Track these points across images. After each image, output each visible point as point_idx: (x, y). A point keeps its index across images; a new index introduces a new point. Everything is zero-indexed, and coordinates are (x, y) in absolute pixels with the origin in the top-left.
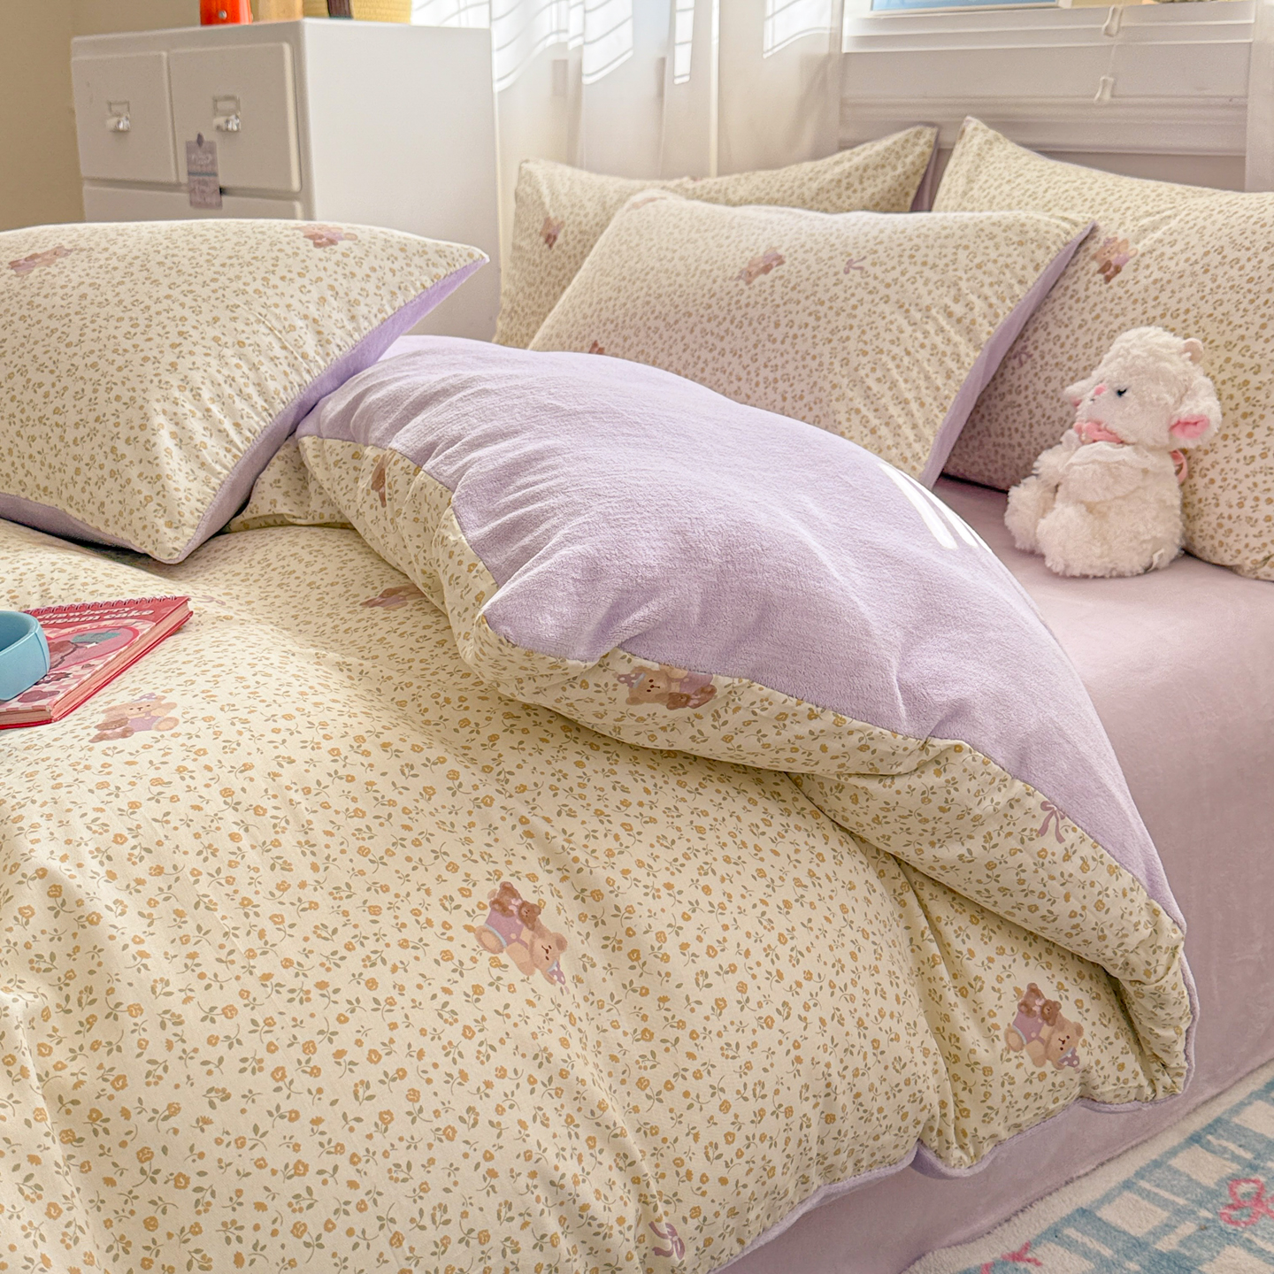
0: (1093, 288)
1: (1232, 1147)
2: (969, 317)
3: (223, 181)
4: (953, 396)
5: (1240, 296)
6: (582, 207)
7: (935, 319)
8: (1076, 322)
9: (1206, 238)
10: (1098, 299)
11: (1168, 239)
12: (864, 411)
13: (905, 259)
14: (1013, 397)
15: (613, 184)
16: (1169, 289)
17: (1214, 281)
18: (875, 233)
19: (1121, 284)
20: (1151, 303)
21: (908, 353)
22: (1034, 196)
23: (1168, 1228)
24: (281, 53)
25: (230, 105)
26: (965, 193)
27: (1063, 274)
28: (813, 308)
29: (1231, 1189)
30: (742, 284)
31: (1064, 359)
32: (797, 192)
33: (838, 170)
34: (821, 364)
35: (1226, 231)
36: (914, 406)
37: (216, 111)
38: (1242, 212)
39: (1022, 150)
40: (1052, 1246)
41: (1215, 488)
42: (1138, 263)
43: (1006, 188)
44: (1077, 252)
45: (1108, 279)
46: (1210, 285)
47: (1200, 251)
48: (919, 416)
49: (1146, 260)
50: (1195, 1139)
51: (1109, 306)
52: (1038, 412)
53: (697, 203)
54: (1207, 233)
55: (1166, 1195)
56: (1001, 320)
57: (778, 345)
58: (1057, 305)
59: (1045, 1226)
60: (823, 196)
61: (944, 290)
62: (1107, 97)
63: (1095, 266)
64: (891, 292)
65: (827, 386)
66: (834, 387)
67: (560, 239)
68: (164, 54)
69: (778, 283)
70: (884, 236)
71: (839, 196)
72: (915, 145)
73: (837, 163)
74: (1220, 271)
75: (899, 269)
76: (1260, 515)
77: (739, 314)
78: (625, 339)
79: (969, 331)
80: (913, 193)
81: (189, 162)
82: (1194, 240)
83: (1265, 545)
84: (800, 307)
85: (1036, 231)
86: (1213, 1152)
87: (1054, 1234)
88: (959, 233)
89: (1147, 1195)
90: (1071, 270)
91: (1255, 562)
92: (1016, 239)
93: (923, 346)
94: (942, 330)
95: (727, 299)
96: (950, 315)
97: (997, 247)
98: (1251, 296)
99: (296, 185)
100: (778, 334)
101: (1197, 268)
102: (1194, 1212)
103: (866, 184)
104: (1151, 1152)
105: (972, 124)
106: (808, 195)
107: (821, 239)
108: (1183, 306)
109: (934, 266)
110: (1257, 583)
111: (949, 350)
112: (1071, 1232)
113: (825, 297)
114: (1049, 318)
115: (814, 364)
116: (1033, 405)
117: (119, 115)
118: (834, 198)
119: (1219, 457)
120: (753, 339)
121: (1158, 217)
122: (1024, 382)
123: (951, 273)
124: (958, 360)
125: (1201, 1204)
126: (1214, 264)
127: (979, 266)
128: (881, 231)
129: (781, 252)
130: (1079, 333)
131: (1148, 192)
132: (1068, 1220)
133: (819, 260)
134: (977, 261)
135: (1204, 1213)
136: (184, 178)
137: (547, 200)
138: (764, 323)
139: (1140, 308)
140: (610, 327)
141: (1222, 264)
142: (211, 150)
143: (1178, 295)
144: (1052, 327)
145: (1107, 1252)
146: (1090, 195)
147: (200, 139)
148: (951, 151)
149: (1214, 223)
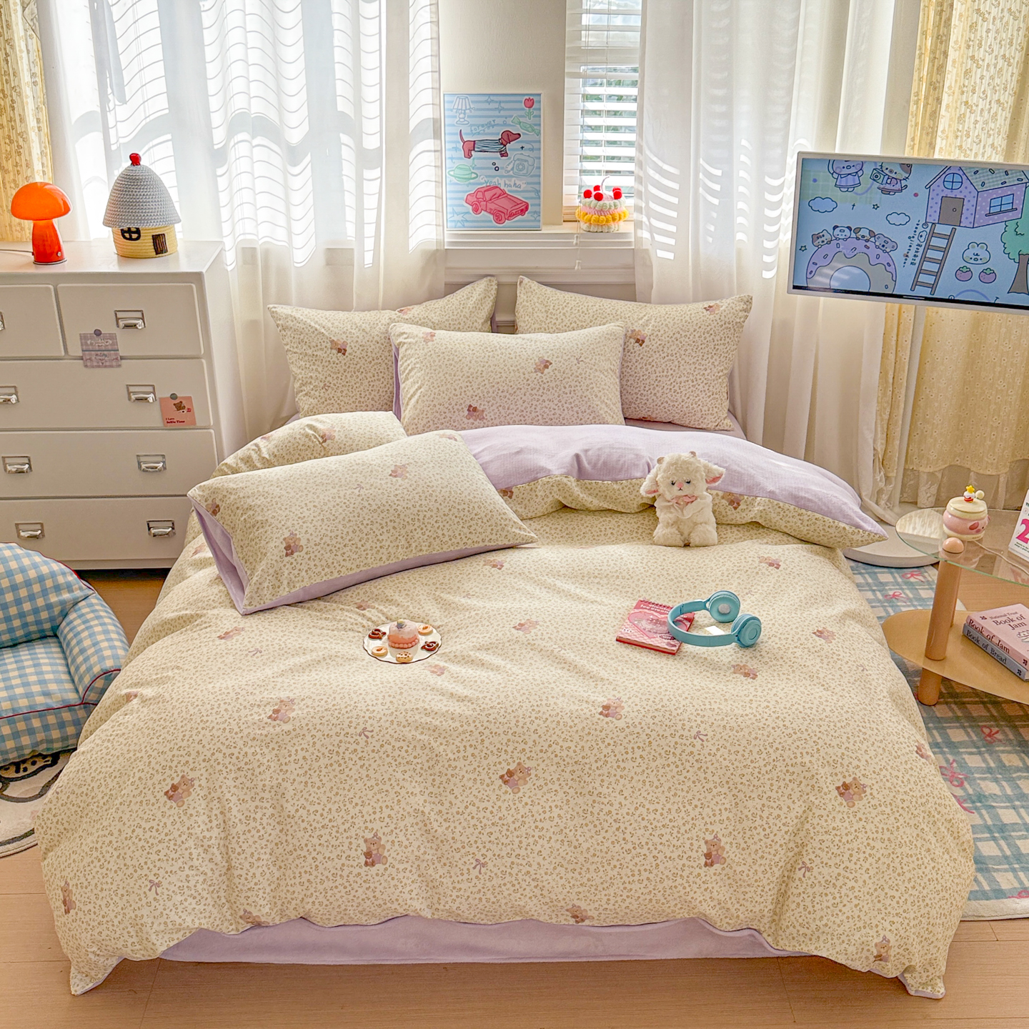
0: (636, 349)
2: (614, 368)
3: (125, 353)
7: (610, 373)
10: (640, 352)
11: (655, 329)
16: (666, 347)
17: (681, 343)
19: (647, 346)
20: (661, 352)
25: (134, 315)
30: (538, 374)
41: (699, 407)
42: (649, 338)
45: (641, 345)
49: (652, 337)
63: (633, 341)
67: (348, 349)
69: (555, 372)
74: (682, 340)
79: (615, 373)
81: (84, 345)
82: (665, 328)
93: (611, 384)
94: (612, 376)
95: (535, 380)
96: (611, 370)
101: (673, 339)
111: (614, 382)
113: (577, 374)
121: (644, 320)
126: (678, 337)
128: (577, 345)
129: (546, 359)
133: (565, 360)
136: (76, 353)
137: (323, 331)
138: (559, 387)
139: (658, 354)
141: (681, 337)
142: (112, 337)
143: (670, 349)
147: (97, 332)
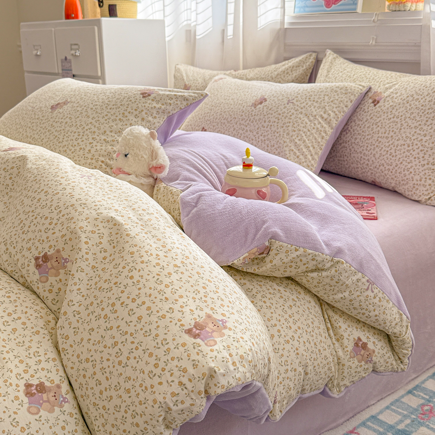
0: (370, 108)
1: (422, 394)
2: (329, 119)
3: (74, 73)
4: (324, 145)
5: (419, 111)
6: (197, 80)
7: (318, 119)
8: (365, 120)
9: (408, 91)
10: (372, 112)
11: (395, 92)
12: (295, 150)
13: (307, 99)
14: (344, 144)
15: (208, 73)
16: (395, 108)
17: (410, 106)
18: (297, 90)
19: (380, 107)
20: (390, 113)
21: (309, 131)
22: (350, 77)
23: (401, 421)
24: (94, 29)
25: (76, 47)
26: (327, 76)
27: (360, 103)
28: (277, 116)
29: (422, 408)
30: (253, 108)
31: (361, 132)
32: (270, 75)
33: (284, 67)
34: (280, 135)
35: (414, 89)
36: (311, 148)
37: (71, 49)
38: (419, 83)
39: (346, 61)
40: (363, 428)
41: (412, 175)
42: (385, 100)
43: (341, 74)
44: (365, 96)
45: (375, 105)
46: (409, 107)
47: (405, 96)
48: (313, 152)
49: (388, 99)
50: (410, 392)
51: (376, 114)
52: (353, 150)
53: (236, 80)
54: (408, 90)
55: (400, 410)
56: (340, 119)
57: (265, 129)
58: (358, 114)
59: (361, 422)
60: (279, 77)
61: (320, 109)
62: (374, 43)
63: (371, 101)
64: (303, 110)
65: (282, 142)
66: (284, 142)
68: (53, 29)
69: (265, 108)
70: (300, 92)
71: (284, 76)
72: (309, 59)
73: (284, 65)
74: (412, 103)
75: (305, 103)
76: (427, 184)
77: (252, 118)
78: (214, 126)
79: (329, 123)
80: (309, 75)
81: (62, 66)
82: (403, 92)
83: (429, 193)
84: (272, 116)
85: (351, 89)
86: (416, 396)
87: (364, 424)
88: (325, 91)
89: (394, 411)
90: (363, 102)
91: (426, 199)
92: (344, 92)
93: (314, 128)
94: (320, 123)
95: (248, 113)
96: (323, 118)
97: (338, 95)
98: (423, 111)
99: (99, 74)
100: (265, 125)
101: (405, 101)
102: (410, 416)
103: (293, 72)
104: (395, 396)
105: (329, 52)
106: (274, 76)
107: (279, 93)
108: (400, 114)
109: (317, 102)
110: (427, 206)
111: (323, 129)
112: (369, 423)
113: (281, 112)
114: (356, 118)
115: (278, 135)
116: (351, 147)
117: (37, 50)
118: (282, 77)
119: (413, 164)
120: (257, 126)
121: (391, 84)
122: (348, 139)
123: (323, 104)
124: (325, 132)
125: (412, 413)
126: (411, 100)
127: (332, 101)
128: (299, 90)
129: (266, 97)
130: (366, 123)
131: (388, 75)
132: (368, 420)
133: (278, 100)
134: (331, 100)
135: (413, 416)
136: (60, 71)
137: (185, 78)
138: (261, 121)
139: (386, 115)
140: (208, 122)
141: (413, 100)
142: (70, 62)
143: (398, 111)
144: (357, 121)
145: (381, 430)
146: (368, 77)
147: (66, 58)
148: (322, 61)
149: (410, 86)
